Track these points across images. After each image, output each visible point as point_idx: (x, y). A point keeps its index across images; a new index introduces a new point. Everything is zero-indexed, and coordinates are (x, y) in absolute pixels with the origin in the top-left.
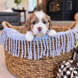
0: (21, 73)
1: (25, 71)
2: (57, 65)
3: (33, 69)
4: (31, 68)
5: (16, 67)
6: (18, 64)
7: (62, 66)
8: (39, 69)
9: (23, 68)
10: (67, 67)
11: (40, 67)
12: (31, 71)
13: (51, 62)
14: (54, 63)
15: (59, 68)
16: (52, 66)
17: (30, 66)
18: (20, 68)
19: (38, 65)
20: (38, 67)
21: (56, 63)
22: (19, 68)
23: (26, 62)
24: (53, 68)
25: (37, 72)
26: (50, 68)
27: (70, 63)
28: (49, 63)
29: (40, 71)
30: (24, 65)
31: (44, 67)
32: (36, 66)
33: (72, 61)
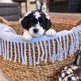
1: (21, 77)
3: (29, 75)
4: (27, 74)
5: (10, 72)
6: (12, 69)
8: (37, 75)
9: (18, 74)
10: (69, 76)
11: (37, 73)
12: (28, 78)
14: (54, 68)
17: (25, 72)
19: (35, 71)
21: (57, 69)
22: (14, 74)
25: (35, 79)
27: (73, 70)
28: (48, 68)
29: (38, 78)
30: (19, 71)
31: (42, 73)
32: (32, 73)
33: (75, 68)
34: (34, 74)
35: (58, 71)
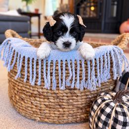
0: (34, 110)
1: (41, 107)
2: (91, 98)
3: (53, 104)
4: (50, 102)
5: (26, 101)
6: (30, 96)
7: (99, 101)
8: (64, 104)
9: (38, 102)
11: (64, 101)
12: (50, 108)
13: (83, 94)
14: (87, 95)
15: (95, 103)
16: (83, 100)
17: (48, 99)
18: (33, 101)
19: (61, 97)
20: (61, 101)
21: (90, 96)
22: (32, 103)
23: (43, 92)
24: (85, 104)
25: (60, 110)
26: (80, 103)
28: (79, 95)
29: (64, 108)
30: (40, 98)
31: (71, 101)
34: (60, 102)
35: (92, 99)
